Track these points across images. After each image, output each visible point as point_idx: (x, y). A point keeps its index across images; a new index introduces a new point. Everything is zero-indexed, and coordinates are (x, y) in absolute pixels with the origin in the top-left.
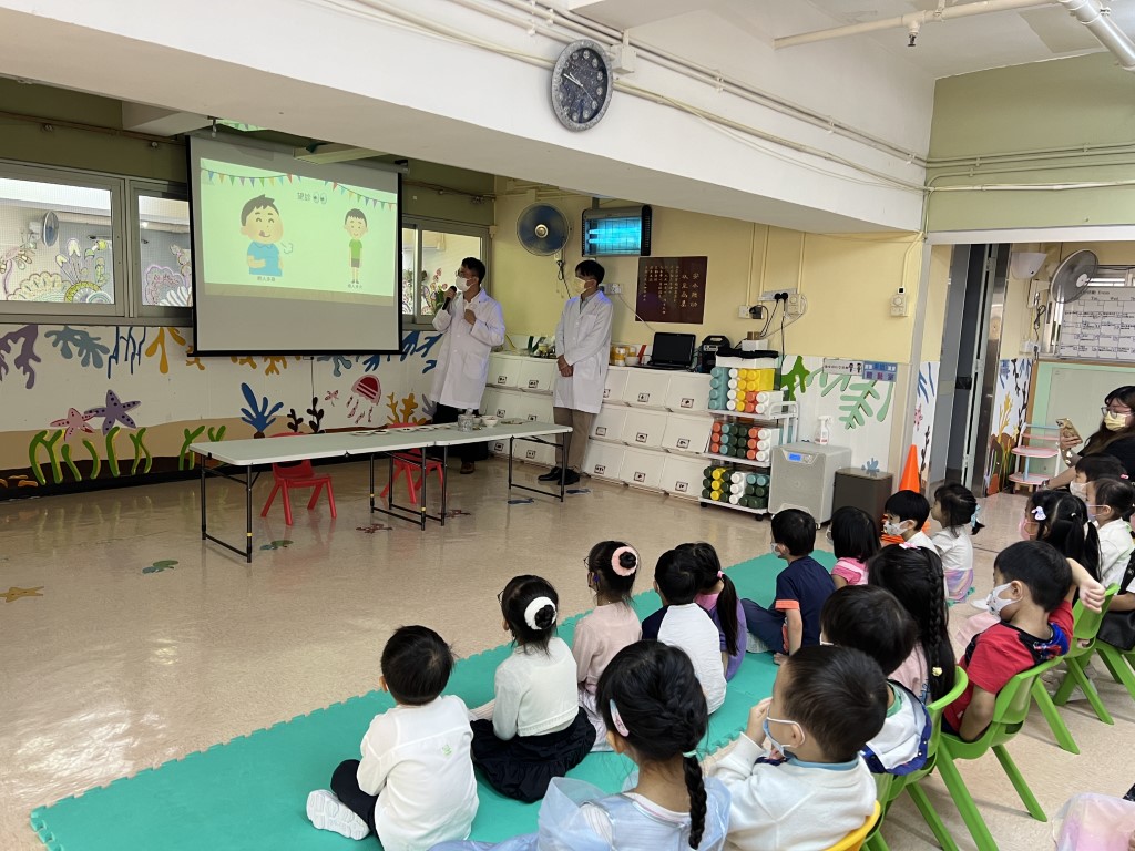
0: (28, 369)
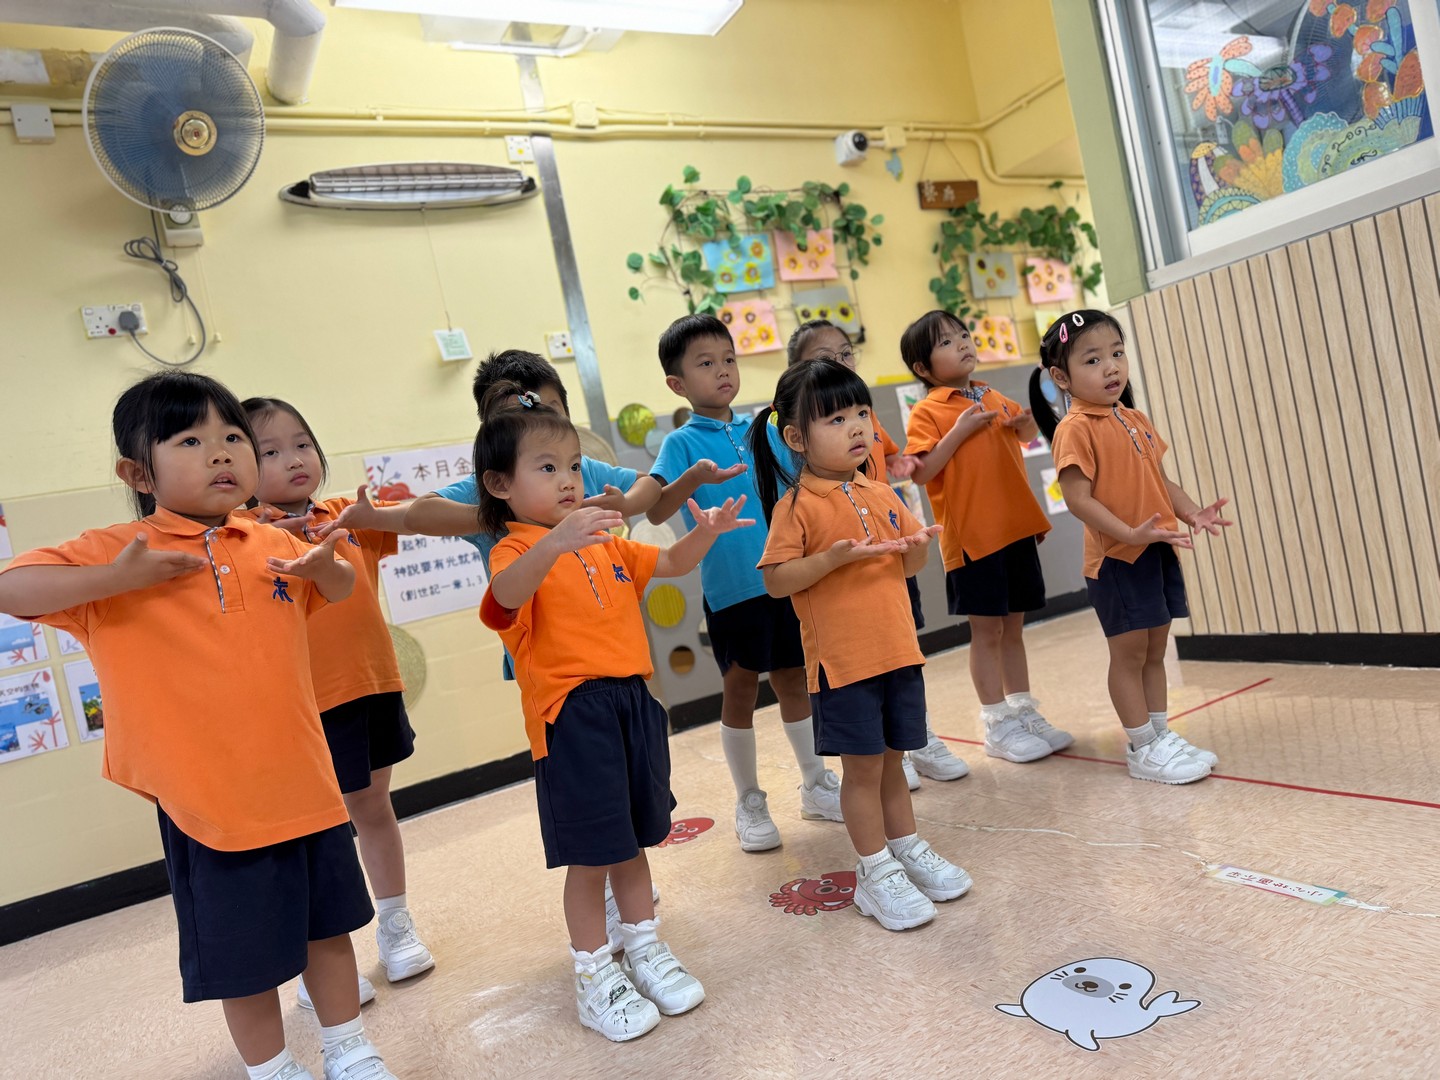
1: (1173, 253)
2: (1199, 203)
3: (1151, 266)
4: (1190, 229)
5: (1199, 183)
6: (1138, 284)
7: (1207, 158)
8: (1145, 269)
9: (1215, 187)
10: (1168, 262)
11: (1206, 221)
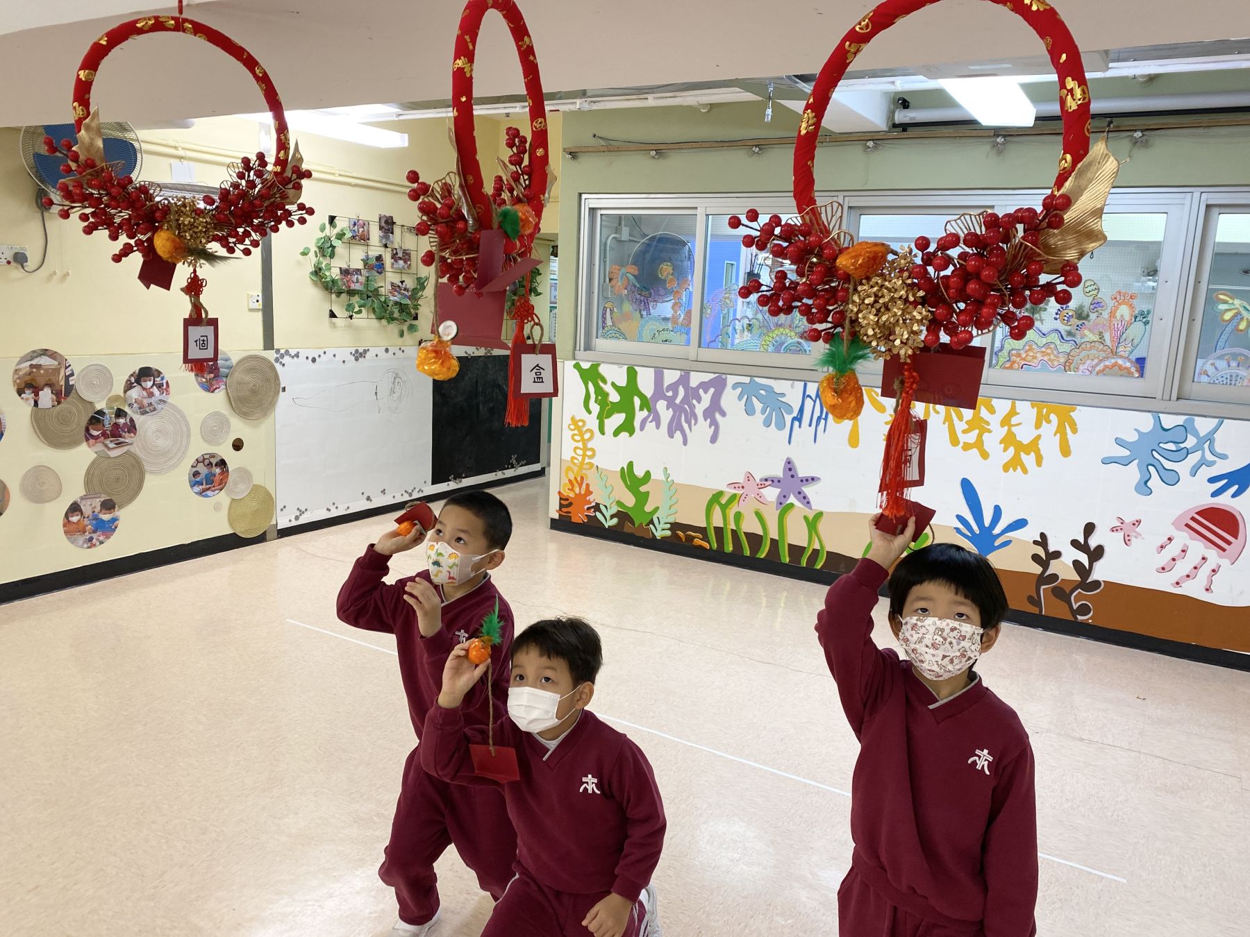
0: (714, 423)
1: (588, 347)
2: (603, 328)
3: (578, 348)
4: (597, 338)
5: (605, 318)
6: (571, 354)
7: (611, 310)
8: (575, 348)
9: (611, 324)
10: (585, 350)
11: (604, 337)
